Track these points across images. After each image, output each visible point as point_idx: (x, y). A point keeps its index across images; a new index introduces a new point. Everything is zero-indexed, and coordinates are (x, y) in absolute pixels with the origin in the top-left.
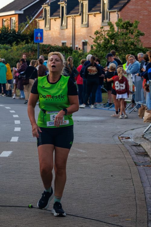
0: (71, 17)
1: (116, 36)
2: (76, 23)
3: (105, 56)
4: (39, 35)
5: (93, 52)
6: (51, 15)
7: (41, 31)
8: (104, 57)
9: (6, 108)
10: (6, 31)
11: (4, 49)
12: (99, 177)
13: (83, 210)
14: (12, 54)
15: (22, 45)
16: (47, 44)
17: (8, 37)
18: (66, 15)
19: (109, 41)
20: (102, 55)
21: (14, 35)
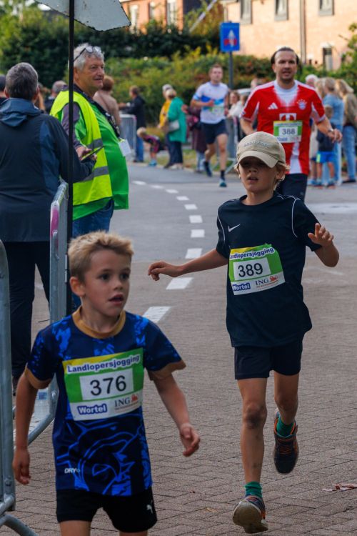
2: (308, 8)
5: (347, 68)
7: (235, 28)
10: (156, 28)
11: (156, 68)
15: (194, 56)
16: (247, 55)
17: (161, 41)
21: (175, 36)
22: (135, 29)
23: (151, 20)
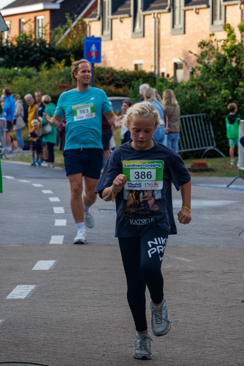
0: (153, 15)
1: (239, 49)
2: (162, 27)
3: (218, 88)
4: (94, 48)
5: (196, 80)
6: (114, 11)
7: (97, 42)
8: (216, 90)
9: (33, 186)
10: (26, 42)
11: (25, 77)
12: (219, 303)
14: (40, 86)
15: (59, 68)
16: (107, 67)
17: (30, 53)
18: (143, 11)
19: (225, 59)
20: (214, 86)
21: (43, 49)
22: (7, 41)
23: (22, 35)
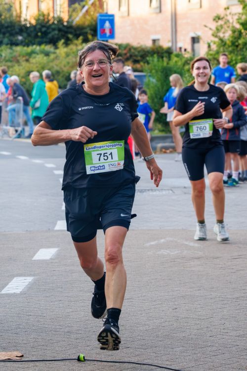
4: (107, 24)
7: (111, 19)
8: (232, 64)
9: (46, 167)
10: (44, 20)
13: (195, 360)
14: (57, 63)
15: (76, 45)
16: (124, 43)
17: (48, 31)
19: (240, 33)
21: (61, 26)
22: (25, 20)
23: (40, 13)
